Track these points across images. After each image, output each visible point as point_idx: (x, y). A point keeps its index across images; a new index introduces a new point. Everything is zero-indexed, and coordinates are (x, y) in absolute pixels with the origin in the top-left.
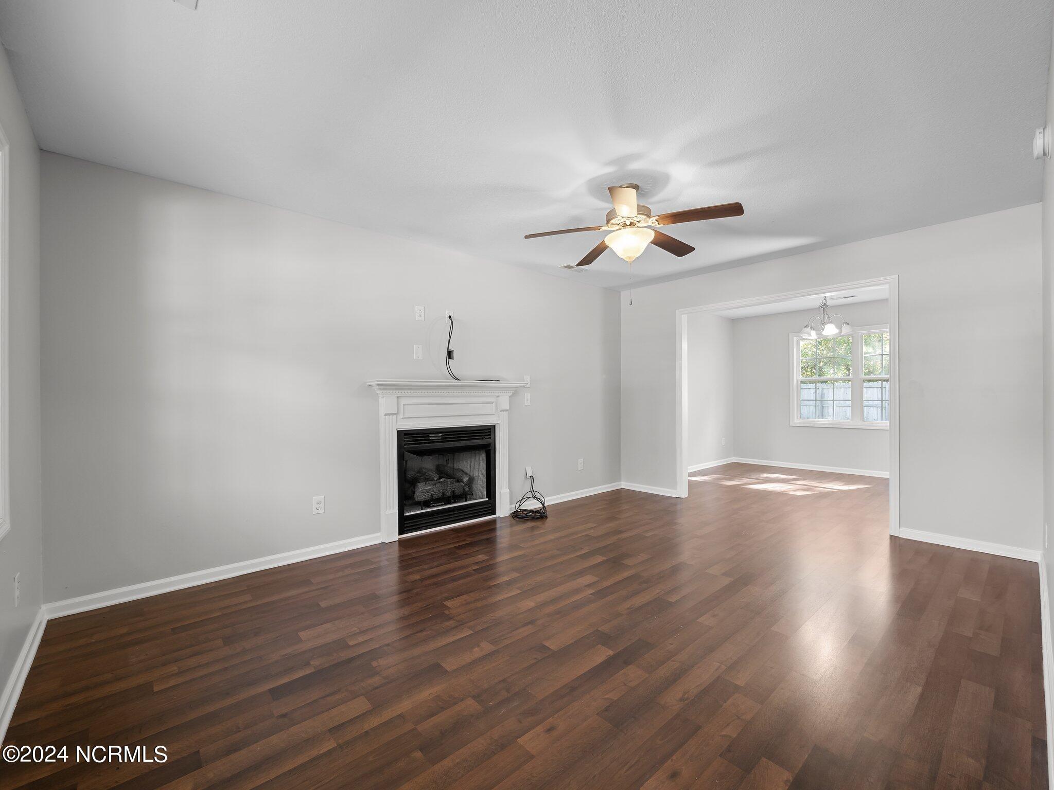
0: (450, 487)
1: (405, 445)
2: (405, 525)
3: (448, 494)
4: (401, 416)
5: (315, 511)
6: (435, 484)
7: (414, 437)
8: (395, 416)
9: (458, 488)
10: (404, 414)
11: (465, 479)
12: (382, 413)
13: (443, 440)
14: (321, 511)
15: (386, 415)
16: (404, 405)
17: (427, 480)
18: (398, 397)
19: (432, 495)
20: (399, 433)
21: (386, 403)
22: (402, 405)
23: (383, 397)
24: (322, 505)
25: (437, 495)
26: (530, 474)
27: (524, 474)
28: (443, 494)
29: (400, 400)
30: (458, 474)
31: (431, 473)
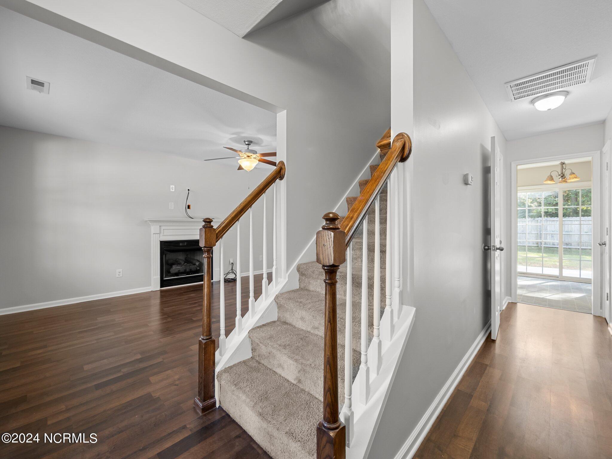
0: (189, 267)
1: (164, 247)
2: (164, 284)
3: (188, 270)
4: (162, 234)
5: (117, 276)
6: (181, 266)
7: (169, 244)
8: (158, 235)
9: (193, 267)
10: (163, 233)
11: (197, 264)
12: (152, 233)
13: (187, 245)
14: (121, 276)
15: (154, 234)
16: (163, 229)
17: (179, 264)
18: (160, 226)
19: (179, 271)
20: (162, 243)
21: (154, 228)
22: (162, 230)
23: (152, 226)
24: (121, 273)
25: (182, 270)
26: (231, 262)
27: (228, 262)
28: (185, 270)
29: (161, 227)
30: (194, 262)
31: (181, 261)
